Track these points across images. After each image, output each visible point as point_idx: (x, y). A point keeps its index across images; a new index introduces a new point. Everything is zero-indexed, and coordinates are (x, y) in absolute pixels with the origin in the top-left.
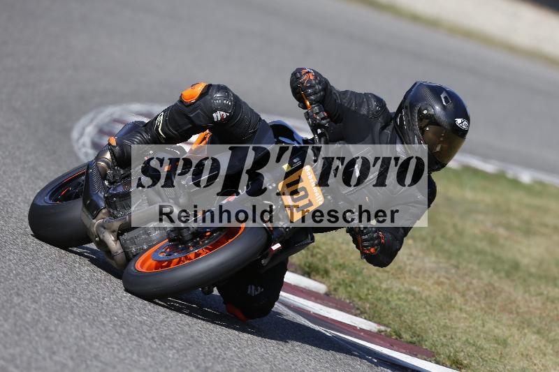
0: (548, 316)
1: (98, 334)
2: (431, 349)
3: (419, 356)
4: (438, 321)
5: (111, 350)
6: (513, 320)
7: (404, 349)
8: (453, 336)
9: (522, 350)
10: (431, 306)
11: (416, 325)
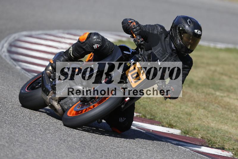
0: (208, 101)
1: (17, 131)
2: (159, 120)
3: (155, 124)
4: (161, 109)
5: (23, 137)
6: (193, 104)
7: (148, 122)
8: (168, 114)
9: (198, 116)
10: (157, 103)
11: (152, 111)
